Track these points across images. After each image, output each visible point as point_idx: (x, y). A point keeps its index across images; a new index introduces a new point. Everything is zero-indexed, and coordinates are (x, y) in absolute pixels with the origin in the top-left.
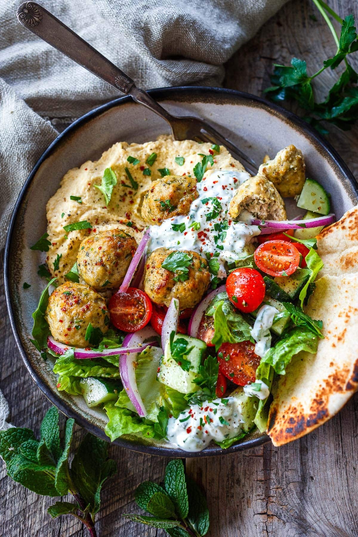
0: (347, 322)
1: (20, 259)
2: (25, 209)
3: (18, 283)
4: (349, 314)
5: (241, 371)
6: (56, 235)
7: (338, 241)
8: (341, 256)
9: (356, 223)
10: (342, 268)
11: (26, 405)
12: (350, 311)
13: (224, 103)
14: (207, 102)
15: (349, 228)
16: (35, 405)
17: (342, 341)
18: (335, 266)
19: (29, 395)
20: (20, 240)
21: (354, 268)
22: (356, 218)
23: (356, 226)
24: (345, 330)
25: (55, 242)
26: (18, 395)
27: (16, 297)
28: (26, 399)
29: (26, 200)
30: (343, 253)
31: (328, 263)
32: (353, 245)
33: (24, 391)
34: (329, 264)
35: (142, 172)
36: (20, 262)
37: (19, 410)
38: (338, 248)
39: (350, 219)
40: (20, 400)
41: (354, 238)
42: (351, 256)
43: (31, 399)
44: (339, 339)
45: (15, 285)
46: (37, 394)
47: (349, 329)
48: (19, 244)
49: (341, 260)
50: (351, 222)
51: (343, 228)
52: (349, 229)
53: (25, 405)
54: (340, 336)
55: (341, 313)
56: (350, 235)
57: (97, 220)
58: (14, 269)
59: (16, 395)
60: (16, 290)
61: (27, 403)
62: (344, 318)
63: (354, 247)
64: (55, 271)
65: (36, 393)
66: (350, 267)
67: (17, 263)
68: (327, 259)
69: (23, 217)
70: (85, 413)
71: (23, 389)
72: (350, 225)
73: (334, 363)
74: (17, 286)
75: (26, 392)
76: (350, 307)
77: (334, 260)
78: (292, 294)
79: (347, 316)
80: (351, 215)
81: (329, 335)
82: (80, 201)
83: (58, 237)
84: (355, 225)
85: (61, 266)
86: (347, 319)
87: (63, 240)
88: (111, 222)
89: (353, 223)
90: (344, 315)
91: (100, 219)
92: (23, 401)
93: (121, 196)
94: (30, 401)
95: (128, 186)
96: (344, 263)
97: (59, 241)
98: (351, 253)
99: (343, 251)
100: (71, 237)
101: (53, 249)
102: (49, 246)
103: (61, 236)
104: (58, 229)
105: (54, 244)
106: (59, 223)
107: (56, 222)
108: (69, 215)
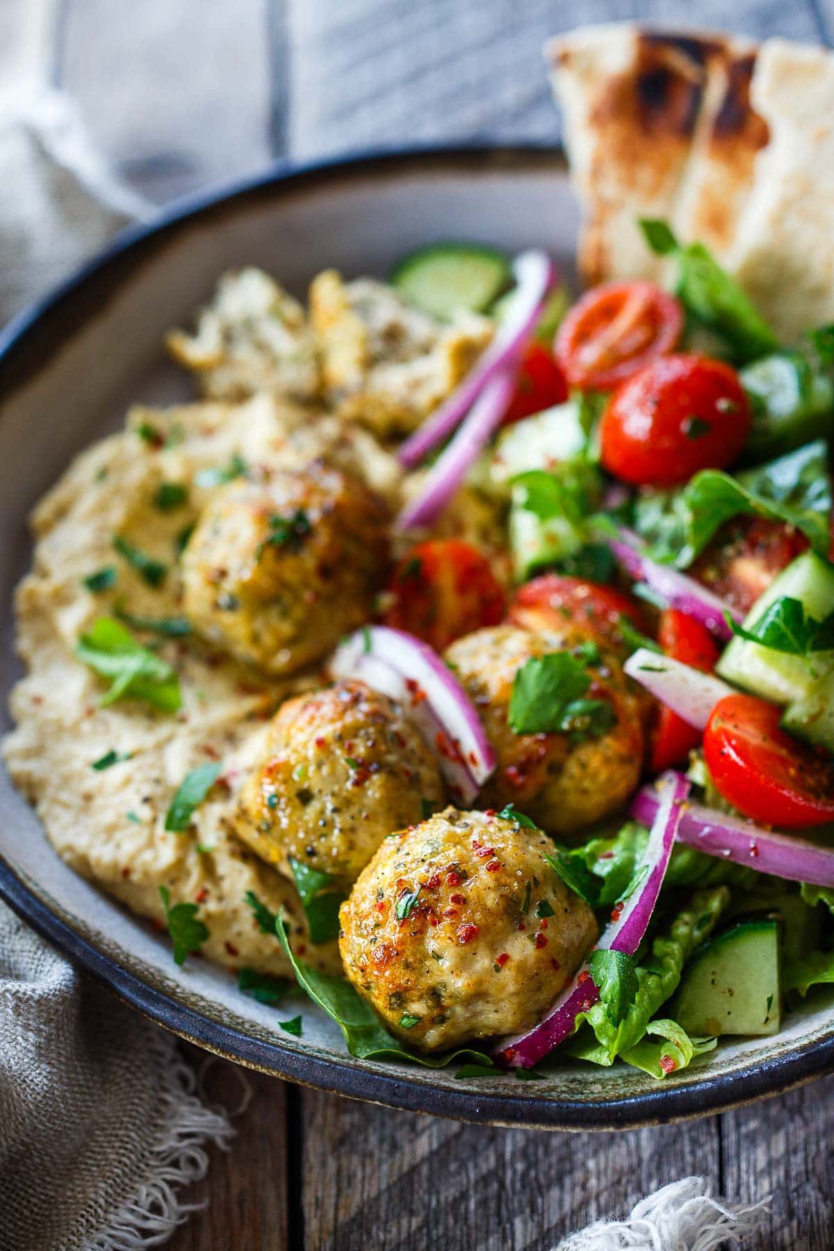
3: (271, 1033)
6: (177, 871)
11: (567, 1208)
16: (599, 1206)
19: (571, 1172)
25: (198, 893)
26: (532, 1174)
28: (562, 1187)
33: (554, 1159)
37: (540, 1225)
40: (541, 1190)
43: (584, 1187)
45: (274, 1040)
46: (602, 1165)
53: (561, 1205)
57: (208, 751)
59: (525, 1174)
60: (292, 1045)
61: (567, 1198)
65: (597, 1164)
71: (547, 1153)
74: (281, 1039)
75: (561, 1160)
82: (119, 757)
83: (188, 874)
87: (208, 862)
91: (209, 744)
92: (555, 1193)
94: (578, 1190)
97: (202, 879)
100: (211, 837)
101: (212, 906)
102: (200, 916)
103: (193, 861)
104: (166, 852)
105: (202, 898)
106: (150, 844)
107: (139, 851)
108: (147, 800)
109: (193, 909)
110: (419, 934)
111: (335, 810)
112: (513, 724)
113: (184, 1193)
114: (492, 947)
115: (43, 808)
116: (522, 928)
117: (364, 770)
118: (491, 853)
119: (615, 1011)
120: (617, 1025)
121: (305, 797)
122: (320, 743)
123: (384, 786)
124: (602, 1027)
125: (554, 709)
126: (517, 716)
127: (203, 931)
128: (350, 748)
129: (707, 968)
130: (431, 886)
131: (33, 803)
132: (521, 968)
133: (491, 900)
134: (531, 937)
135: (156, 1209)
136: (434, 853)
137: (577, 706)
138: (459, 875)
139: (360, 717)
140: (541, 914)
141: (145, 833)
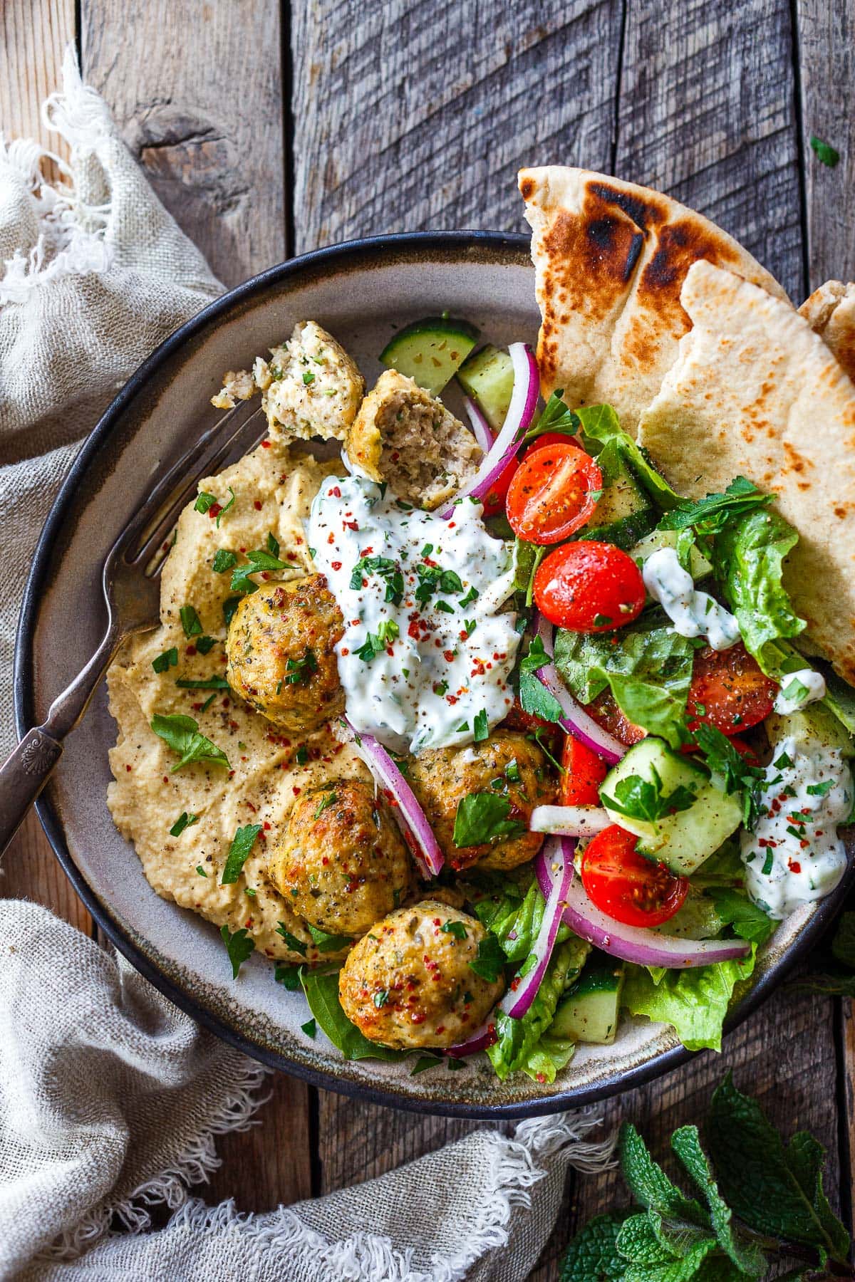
0: (771, 434)
1: (248, 1011)
2: (148, 943)
3: (296, 1042)
4: (759, 419)
5: (739, 699)
6: (232, 908)
7: (584, 347)
8: (619, 358)
9: (573, 290)
10: (645, 372)
12: (754, 415)
13: (156, 400)
14: (134, 434)
15: (573, 308)
17: (806, 465)
18: (629, 383)
20: (208, 990)
21: (663, 349)
22: (563, 285)
23: (580, 295)
24: (787, 446)
25: (247, 920)
27: (325, 1063)
29: (130, 931)
30: (615, 351)
31: (612, 393)
32: (613, 322)
34: (617, 392)
35: (198, 654)
36: (254, 1016)
38: (598, 354)
39: (556, 296)
41: (601, 311)
42: (633, 340)
44: (798, 468)
45: (298, 1052)
47: (788, 437)
48: (216, 996)
49: (628, 363)
50: (563, 298)
51: (565, 320)
52: (575, 312)
54: (791, 463)
55: (745, 434)
56: (588, 317)
57: (249, 805)
58: (265, 1036)
60: (310, 1055)
62: (760, 435)
63: (618, 323)
64: (304, 955)
66: (655, 355)
67: (253, 1022)
68: (604, 390)
69: (163, 959)
70: (643, 1049)
72: (569, 302)
73: (840, 506)
74: (303, 1049)
76: (745, 410)
77: (617, 377)
78: (640, 505)
79: (761, 426)
80: (549, 290)
81: (776, 482)
82: (189, 819)
83: (240, 907)
84: (576, 295)
85: (302, 937)
86: (766, 430)
87: (253, 900)
88: (272, 780)
89: (569, 296)
90: (754, 432)
91: (250, 798)
93: (223, 727)
95: (210, 701)
96: (637, 362)
97: (249, 911)
98: (627, 336)
99: (609, 350)
100: (253, 882)
101: (256, 931)
102: (248, 936)
103: (242, 900)
104: (225, 897)
105: (249, 925)
106: (214, 889)
107: (207, 895)
108: (209, 859)
109: (244, 932)
110: (389, 1015)
111: (336, 904)
112: (456, 841)
113: (254, 1095)
114: (434, 1024)
115: (139, 848)
116: (453, 1010)
117: (355, 882)
118: (435, 967)
119: (509, 1057)
120: (509, 1065)
121: (316, 894)
122: (326, 861)
123: (368, 893)
124: (500, 1067)
125: (485, 830)
126: (459, 833)
127: (251, 944)
128: (346, 866)
129: (573, 1005)
130: (396, 988)
131: (132, 841)
132: (452, 1033)
133: (434, 998)
134: (459, 1016)
135: (237, 1109)
136: (400, 964)
137: (502, 825)
138: (414, 982)
139: (353, 843)
140: (466, 1002)
141: (210, 881)
